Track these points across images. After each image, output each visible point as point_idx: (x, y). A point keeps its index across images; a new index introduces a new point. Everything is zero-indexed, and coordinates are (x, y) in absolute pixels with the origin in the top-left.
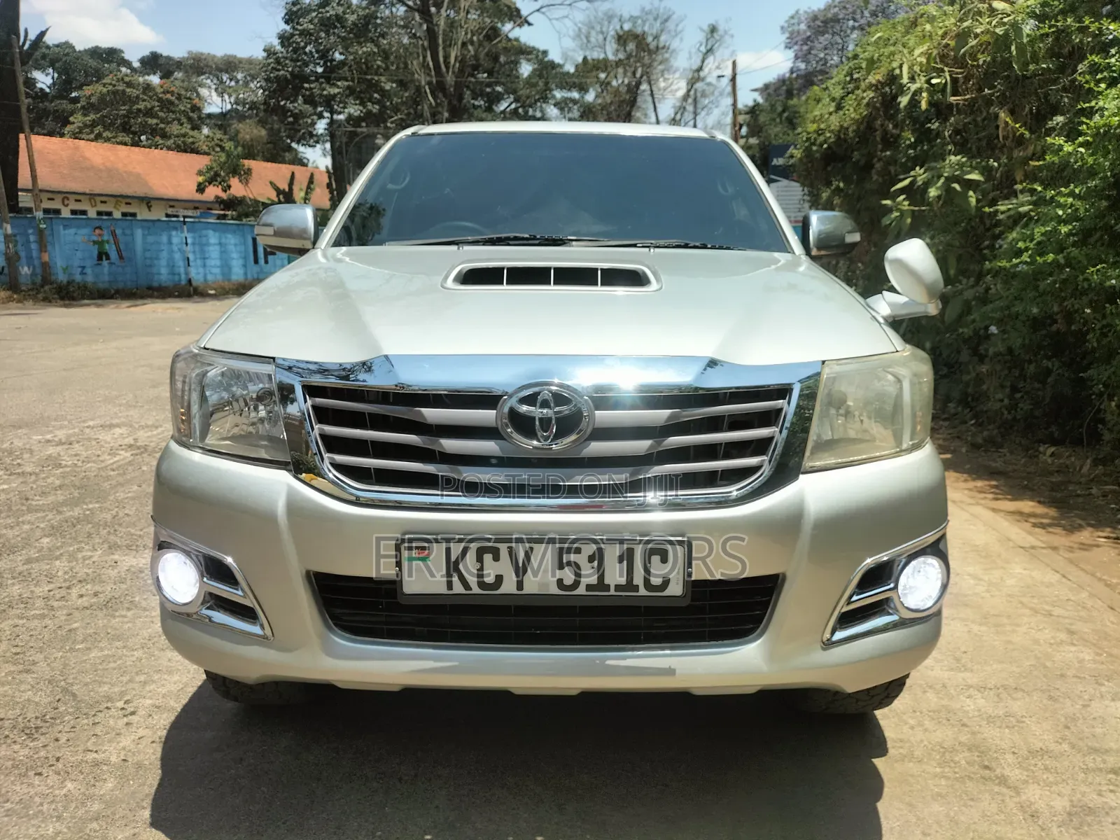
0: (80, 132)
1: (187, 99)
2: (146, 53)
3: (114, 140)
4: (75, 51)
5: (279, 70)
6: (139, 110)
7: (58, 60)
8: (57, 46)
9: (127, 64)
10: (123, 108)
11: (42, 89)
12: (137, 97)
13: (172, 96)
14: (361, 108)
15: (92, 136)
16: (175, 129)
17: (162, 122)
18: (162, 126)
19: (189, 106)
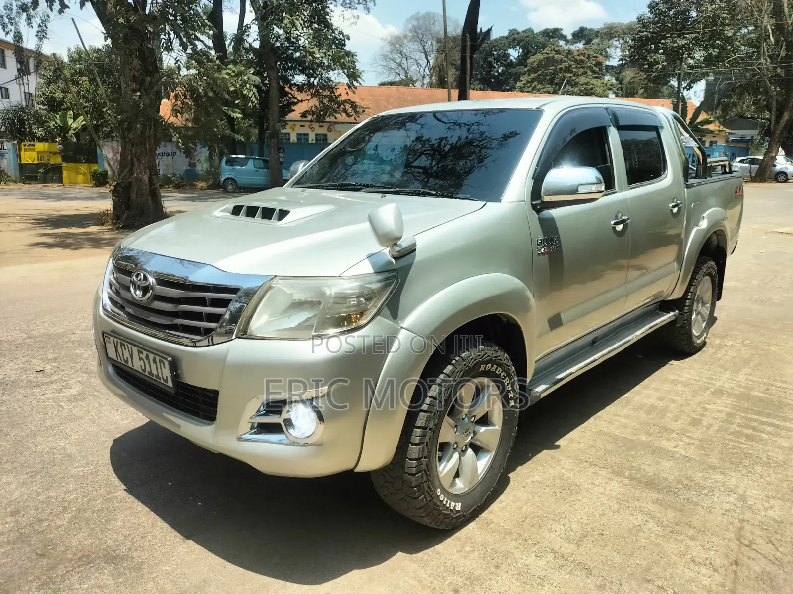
0: (524, 87)
1: (594, 57)
2: (577, 28)
3: (542, 90)
4: (533, 33)
5: (643, 32)
6: (561, 69)
7: (522, 40)
8: (524, 32)
9: (563, 37)
10: (551, 68)
11: (511, 60)
12: (562, 59)
13: (584, 57)
14: (704, 53)
15: (530, 89)
16: (582, 79)
17: (574, 75)
18: (574, 78)
19: (594, 62)
